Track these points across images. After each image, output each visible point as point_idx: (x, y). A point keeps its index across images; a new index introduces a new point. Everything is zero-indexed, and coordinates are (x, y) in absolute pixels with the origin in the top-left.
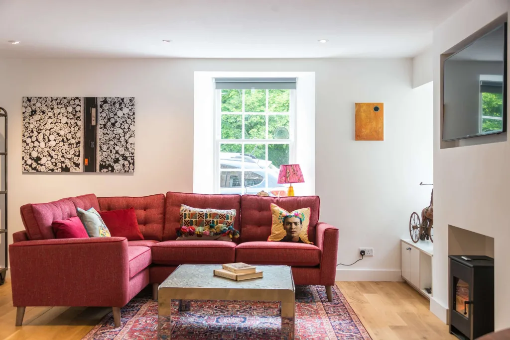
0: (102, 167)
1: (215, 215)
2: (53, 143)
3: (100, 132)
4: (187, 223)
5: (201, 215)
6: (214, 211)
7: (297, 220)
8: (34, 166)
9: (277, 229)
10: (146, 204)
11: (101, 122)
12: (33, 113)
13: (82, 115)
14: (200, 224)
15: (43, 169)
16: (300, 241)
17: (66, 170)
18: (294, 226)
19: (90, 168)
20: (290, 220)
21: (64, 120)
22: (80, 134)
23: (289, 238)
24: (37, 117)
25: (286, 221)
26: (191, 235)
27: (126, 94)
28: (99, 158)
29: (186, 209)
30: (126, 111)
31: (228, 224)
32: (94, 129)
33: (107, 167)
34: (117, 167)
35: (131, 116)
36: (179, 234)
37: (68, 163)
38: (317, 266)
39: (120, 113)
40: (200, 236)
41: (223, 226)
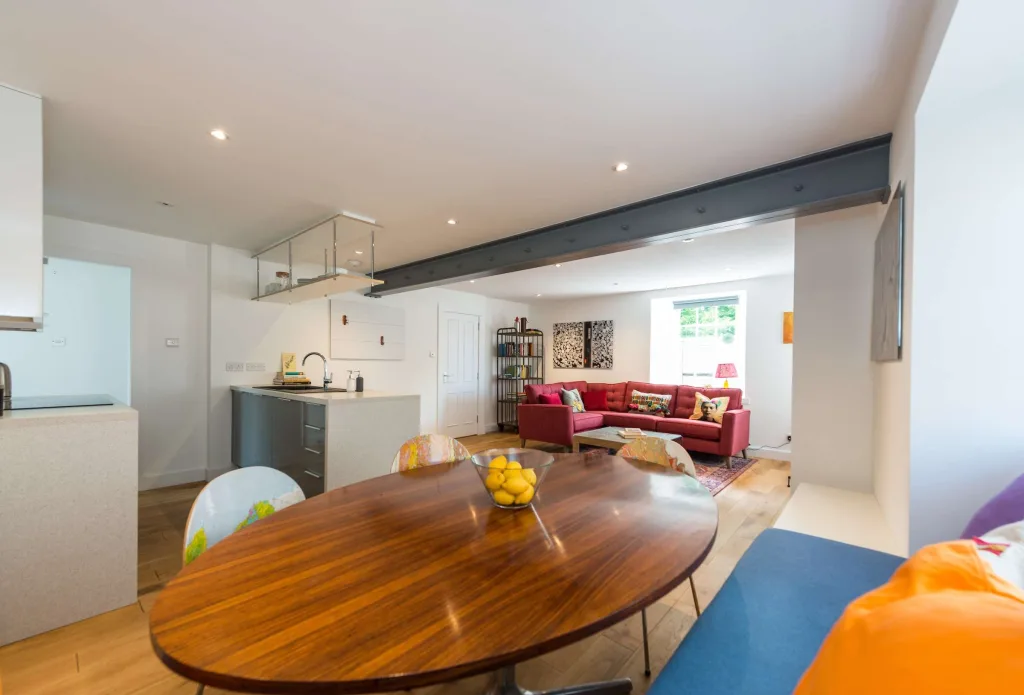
0: (594, 364)
1: (653, 398)
2: (568, 350)
3: (593, 343)
4: (634, 402)
5: (643, 398)
6: (653, 395)
7: (713, 405)
8: (558, 364)
9: (698, 411)
10: (614, 388)
11: (594, 337)
12: (559, 333)
13: (583, 333)
14: (642, 403)
15: (563, 365)
16: (714, 421)
17: (575, 366)
18: (709, 410)
19: (587, 365)
20: (707, 405)
21: (574, 336)
22: (582, 345)
23: (704, 418)
24: (560, 335)
25: (704, 406)
26: (636, 410)
27: (607, 319)
28: (593, 359)
29: (636, 393)
30: (608, 329)
31: (662, 405)
32: (590, 341)
33: (597, 365)
34: (603, 364)
35: (611, 332)
36: (629, 409)
37: (576, 362)
38: (718, 440)
39: (604, 331)
40: (642, 411)
41: (658, 406)
